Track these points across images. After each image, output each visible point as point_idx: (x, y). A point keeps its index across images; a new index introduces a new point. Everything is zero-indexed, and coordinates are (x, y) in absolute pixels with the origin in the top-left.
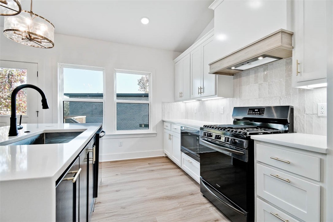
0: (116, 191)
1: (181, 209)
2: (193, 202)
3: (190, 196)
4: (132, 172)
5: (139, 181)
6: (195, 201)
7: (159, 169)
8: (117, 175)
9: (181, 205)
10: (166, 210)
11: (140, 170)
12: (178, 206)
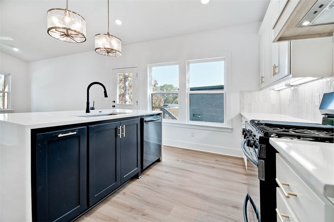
0: (166, 172)
1: (206, 213)
2: (229, 215)
3: (232, 208)
4: (192, 162)
5: (191, 171)
6: (232, 215)
7: (223, 169)
8: (178, 160)
9: (210, 210)
10: (190, 206)
11: (202, 163)
12: (206, 209)
